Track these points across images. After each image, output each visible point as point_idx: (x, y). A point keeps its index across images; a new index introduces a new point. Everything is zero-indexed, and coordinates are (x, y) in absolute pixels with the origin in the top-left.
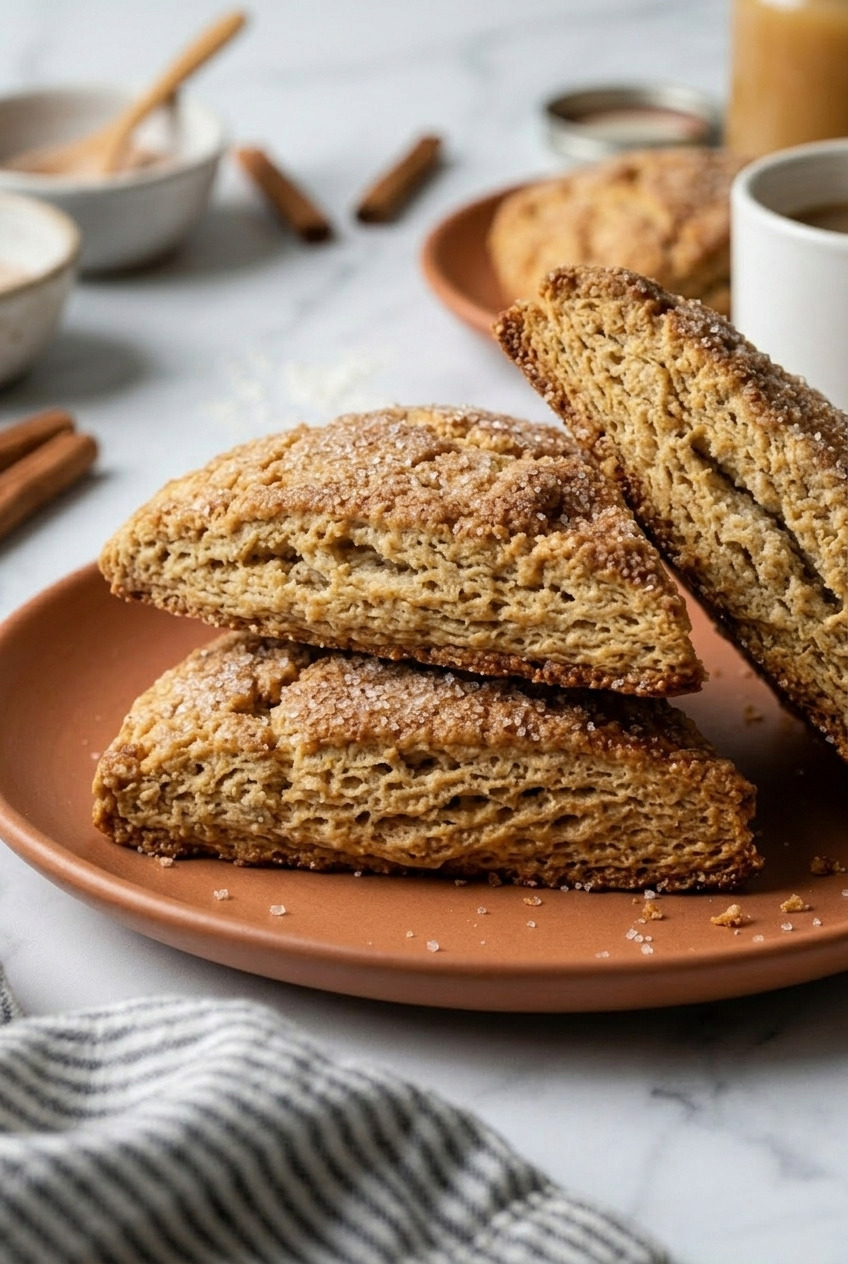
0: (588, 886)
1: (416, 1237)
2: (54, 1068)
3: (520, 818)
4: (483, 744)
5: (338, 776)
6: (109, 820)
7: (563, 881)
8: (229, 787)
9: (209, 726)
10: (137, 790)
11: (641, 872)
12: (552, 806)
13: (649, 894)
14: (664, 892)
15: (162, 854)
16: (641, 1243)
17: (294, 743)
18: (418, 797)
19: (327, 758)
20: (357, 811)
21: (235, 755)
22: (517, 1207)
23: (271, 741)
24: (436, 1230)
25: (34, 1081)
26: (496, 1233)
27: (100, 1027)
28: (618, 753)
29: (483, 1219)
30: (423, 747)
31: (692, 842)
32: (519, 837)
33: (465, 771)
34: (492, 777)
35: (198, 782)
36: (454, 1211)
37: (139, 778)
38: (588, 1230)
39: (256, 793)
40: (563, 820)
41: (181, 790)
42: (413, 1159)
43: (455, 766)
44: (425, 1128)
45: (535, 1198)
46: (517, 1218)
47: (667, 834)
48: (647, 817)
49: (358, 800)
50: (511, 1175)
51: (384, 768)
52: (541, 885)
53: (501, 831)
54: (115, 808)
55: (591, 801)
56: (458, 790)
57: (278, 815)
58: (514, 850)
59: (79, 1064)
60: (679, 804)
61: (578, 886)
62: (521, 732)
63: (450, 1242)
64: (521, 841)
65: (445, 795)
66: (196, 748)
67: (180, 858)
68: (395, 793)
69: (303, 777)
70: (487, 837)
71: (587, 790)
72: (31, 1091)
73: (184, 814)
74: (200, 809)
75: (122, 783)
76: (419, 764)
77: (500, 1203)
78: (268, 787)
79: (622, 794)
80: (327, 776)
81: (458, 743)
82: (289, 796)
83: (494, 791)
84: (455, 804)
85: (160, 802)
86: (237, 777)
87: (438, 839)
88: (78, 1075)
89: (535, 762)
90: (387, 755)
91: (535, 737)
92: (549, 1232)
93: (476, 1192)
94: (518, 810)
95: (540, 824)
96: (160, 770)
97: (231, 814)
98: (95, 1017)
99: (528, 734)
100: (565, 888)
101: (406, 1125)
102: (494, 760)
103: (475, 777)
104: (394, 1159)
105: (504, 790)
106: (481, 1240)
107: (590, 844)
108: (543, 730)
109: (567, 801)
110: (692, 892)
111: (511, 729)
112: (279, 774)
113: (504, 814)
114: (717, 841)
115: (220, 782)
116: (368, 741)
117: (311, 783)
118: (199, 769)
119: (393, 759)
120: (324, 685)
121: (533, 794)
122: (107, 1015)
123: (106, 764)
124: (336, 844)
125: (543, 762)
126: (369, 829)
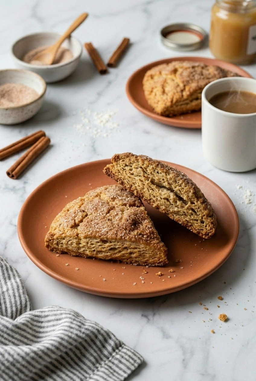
0: (136, 264)
1: (98, 359)
2: (35, 323)
3: (123, 252)
4: (116, 239)
5: (89, 243)
6: (48, 246)
7: (131, 263)
8: (70, 243)
9: (66, 231)
10: (53, 242)
11: (146, 262)
12: (129, 251)
13: (147, 267)
14: (150, 266)
15: (57, 253)
16: (139, 358)
17: (82, 236)
18: (104, 248)
19: (88, 240)
20: (93, 249)
21: (71, 237)
22: (117, 351)
23: (77, 235)
24: (102, 356)
25: (30, 326)
26: (113, 357)
27: (43, 314)
28: (141, 242)
29: (111, 354)
30: (105, 239)
31: (155, 258)
32: (123, 255)
33: (113, 244)
34: (118, 245)
35: (64, 241)
36: (106, 353)
37: (53, 240)
38: (129, 356)
39: (74, 245)
40: (131, 253)
41: (61, 242)
42: (98, 343)
43: (111, 242)
44: (100, 337)
45: (120, 348)
46: (117, 353)
47: (150, 257)
48: (147, 253)
49: (93, 248)
50: (116, 344)
51: (98, 242)
52: (127, 263)
53: (119, 254)
54: (49, 245)
55: (136, 250)
56: (112, 247)
57: (79, 248)
58: (122, 258)
59: (39, 322)
60: (153, 251)
61: (134, 264)
62: (123, 237)
63: (105, 359)
64: (123, 256)
65: (109, 248)
66: (63, 235)
67: (61, 254)
68: (100, 247)
69: (83, 242)
70: (117, 255)
71: (136, 248)
72: (31, 328)
73: (62, 246)
74: (64, 246)
75: (50, 240)
76: (104, 241)
77: (114, 350)
78: (76, 244)
79: (142, 249)
80: (88, 243)
81: (112, 239)
82: (81, 245)
83: (118, 248)
84: (111, 249)
85: (57, 244)
86: (71, 241)
87: (108, 255)
88: (39, 324)
89: (126, 243)
90: (99, 240)
91: (126, 238)
92: (123, 357)
93: (110, 348)
94: (122, 251)
95: (127, 254)
96: (57, 239)
97: (70, 248)
98: (42, 312)
99: (125, 238)
100: (131, 264)
101: (96, 337)
102: (118, 242)
103: (115, 245)
104: (95, 344)
105: (120, 248)
106: (110, 359)
107: (136, 258)
108: (128, 237)
109: (132, 250)
110: (155, 266)
111: (122, 237)
112: (78, 241)
113: (120, 252)
114: (159, 259)
115: (68, 242)
116: (95, 237)
117: (84, 244)
118: (64, 239)
119: (100, 241)
120: (88, 224)
121: (126, 248)
122: (45, 312)
123: (47, 237)
124: (89, 255)
125: (128, 243)
126: (95, 253)
